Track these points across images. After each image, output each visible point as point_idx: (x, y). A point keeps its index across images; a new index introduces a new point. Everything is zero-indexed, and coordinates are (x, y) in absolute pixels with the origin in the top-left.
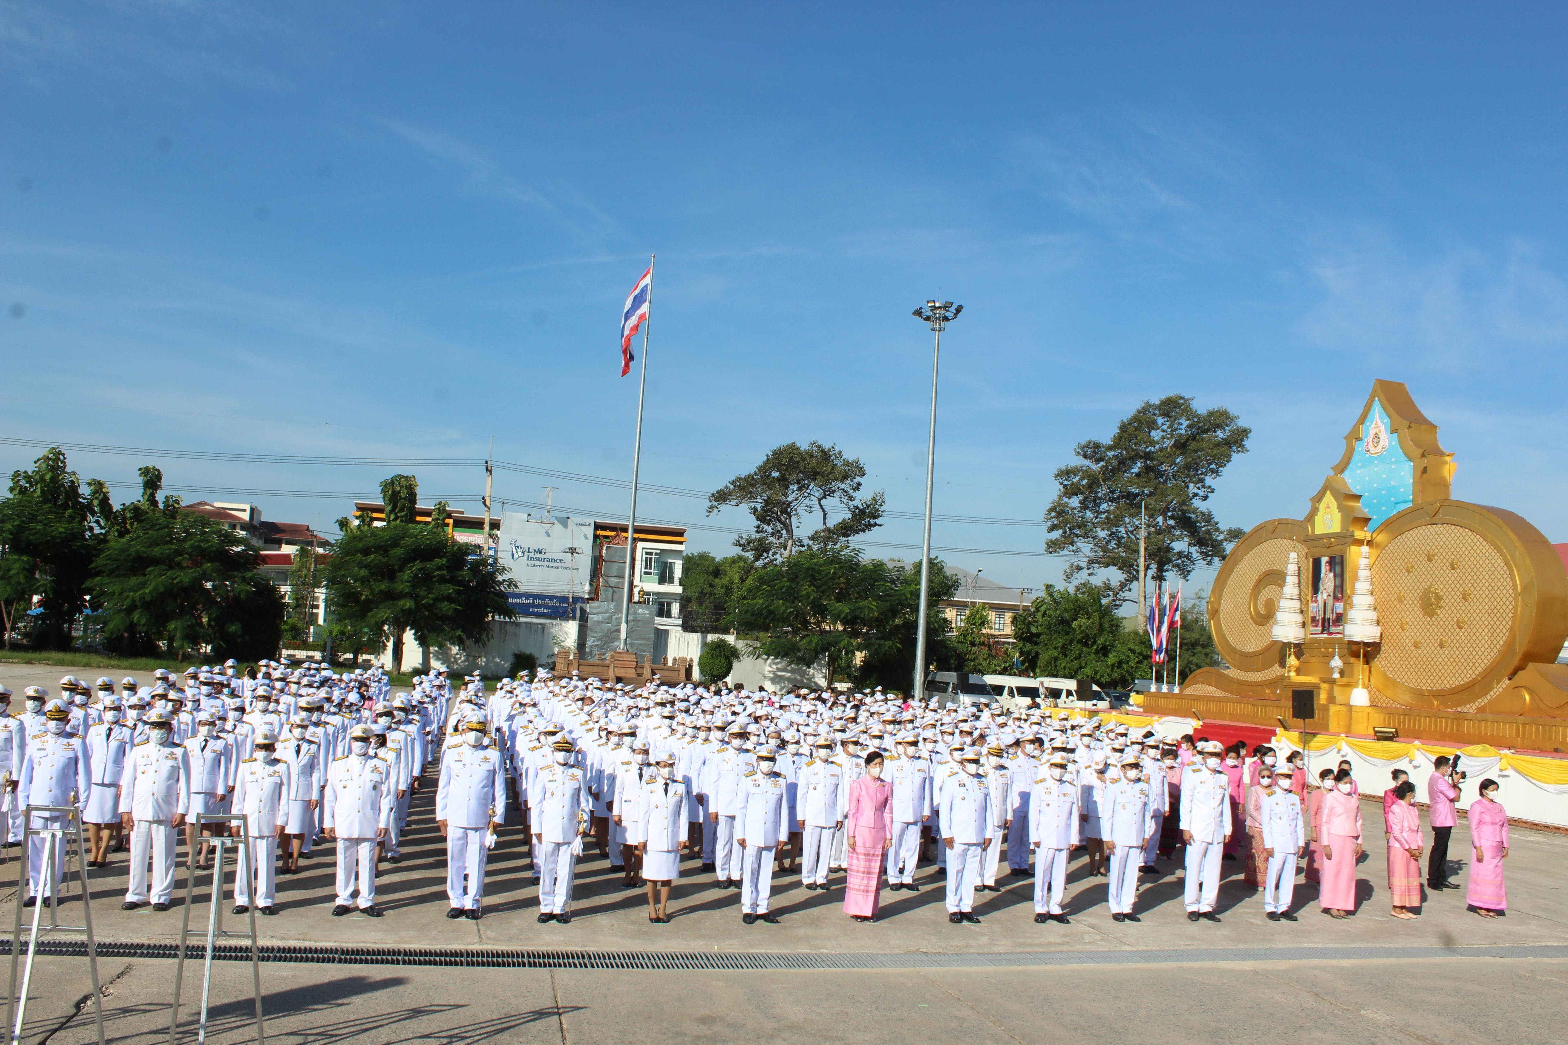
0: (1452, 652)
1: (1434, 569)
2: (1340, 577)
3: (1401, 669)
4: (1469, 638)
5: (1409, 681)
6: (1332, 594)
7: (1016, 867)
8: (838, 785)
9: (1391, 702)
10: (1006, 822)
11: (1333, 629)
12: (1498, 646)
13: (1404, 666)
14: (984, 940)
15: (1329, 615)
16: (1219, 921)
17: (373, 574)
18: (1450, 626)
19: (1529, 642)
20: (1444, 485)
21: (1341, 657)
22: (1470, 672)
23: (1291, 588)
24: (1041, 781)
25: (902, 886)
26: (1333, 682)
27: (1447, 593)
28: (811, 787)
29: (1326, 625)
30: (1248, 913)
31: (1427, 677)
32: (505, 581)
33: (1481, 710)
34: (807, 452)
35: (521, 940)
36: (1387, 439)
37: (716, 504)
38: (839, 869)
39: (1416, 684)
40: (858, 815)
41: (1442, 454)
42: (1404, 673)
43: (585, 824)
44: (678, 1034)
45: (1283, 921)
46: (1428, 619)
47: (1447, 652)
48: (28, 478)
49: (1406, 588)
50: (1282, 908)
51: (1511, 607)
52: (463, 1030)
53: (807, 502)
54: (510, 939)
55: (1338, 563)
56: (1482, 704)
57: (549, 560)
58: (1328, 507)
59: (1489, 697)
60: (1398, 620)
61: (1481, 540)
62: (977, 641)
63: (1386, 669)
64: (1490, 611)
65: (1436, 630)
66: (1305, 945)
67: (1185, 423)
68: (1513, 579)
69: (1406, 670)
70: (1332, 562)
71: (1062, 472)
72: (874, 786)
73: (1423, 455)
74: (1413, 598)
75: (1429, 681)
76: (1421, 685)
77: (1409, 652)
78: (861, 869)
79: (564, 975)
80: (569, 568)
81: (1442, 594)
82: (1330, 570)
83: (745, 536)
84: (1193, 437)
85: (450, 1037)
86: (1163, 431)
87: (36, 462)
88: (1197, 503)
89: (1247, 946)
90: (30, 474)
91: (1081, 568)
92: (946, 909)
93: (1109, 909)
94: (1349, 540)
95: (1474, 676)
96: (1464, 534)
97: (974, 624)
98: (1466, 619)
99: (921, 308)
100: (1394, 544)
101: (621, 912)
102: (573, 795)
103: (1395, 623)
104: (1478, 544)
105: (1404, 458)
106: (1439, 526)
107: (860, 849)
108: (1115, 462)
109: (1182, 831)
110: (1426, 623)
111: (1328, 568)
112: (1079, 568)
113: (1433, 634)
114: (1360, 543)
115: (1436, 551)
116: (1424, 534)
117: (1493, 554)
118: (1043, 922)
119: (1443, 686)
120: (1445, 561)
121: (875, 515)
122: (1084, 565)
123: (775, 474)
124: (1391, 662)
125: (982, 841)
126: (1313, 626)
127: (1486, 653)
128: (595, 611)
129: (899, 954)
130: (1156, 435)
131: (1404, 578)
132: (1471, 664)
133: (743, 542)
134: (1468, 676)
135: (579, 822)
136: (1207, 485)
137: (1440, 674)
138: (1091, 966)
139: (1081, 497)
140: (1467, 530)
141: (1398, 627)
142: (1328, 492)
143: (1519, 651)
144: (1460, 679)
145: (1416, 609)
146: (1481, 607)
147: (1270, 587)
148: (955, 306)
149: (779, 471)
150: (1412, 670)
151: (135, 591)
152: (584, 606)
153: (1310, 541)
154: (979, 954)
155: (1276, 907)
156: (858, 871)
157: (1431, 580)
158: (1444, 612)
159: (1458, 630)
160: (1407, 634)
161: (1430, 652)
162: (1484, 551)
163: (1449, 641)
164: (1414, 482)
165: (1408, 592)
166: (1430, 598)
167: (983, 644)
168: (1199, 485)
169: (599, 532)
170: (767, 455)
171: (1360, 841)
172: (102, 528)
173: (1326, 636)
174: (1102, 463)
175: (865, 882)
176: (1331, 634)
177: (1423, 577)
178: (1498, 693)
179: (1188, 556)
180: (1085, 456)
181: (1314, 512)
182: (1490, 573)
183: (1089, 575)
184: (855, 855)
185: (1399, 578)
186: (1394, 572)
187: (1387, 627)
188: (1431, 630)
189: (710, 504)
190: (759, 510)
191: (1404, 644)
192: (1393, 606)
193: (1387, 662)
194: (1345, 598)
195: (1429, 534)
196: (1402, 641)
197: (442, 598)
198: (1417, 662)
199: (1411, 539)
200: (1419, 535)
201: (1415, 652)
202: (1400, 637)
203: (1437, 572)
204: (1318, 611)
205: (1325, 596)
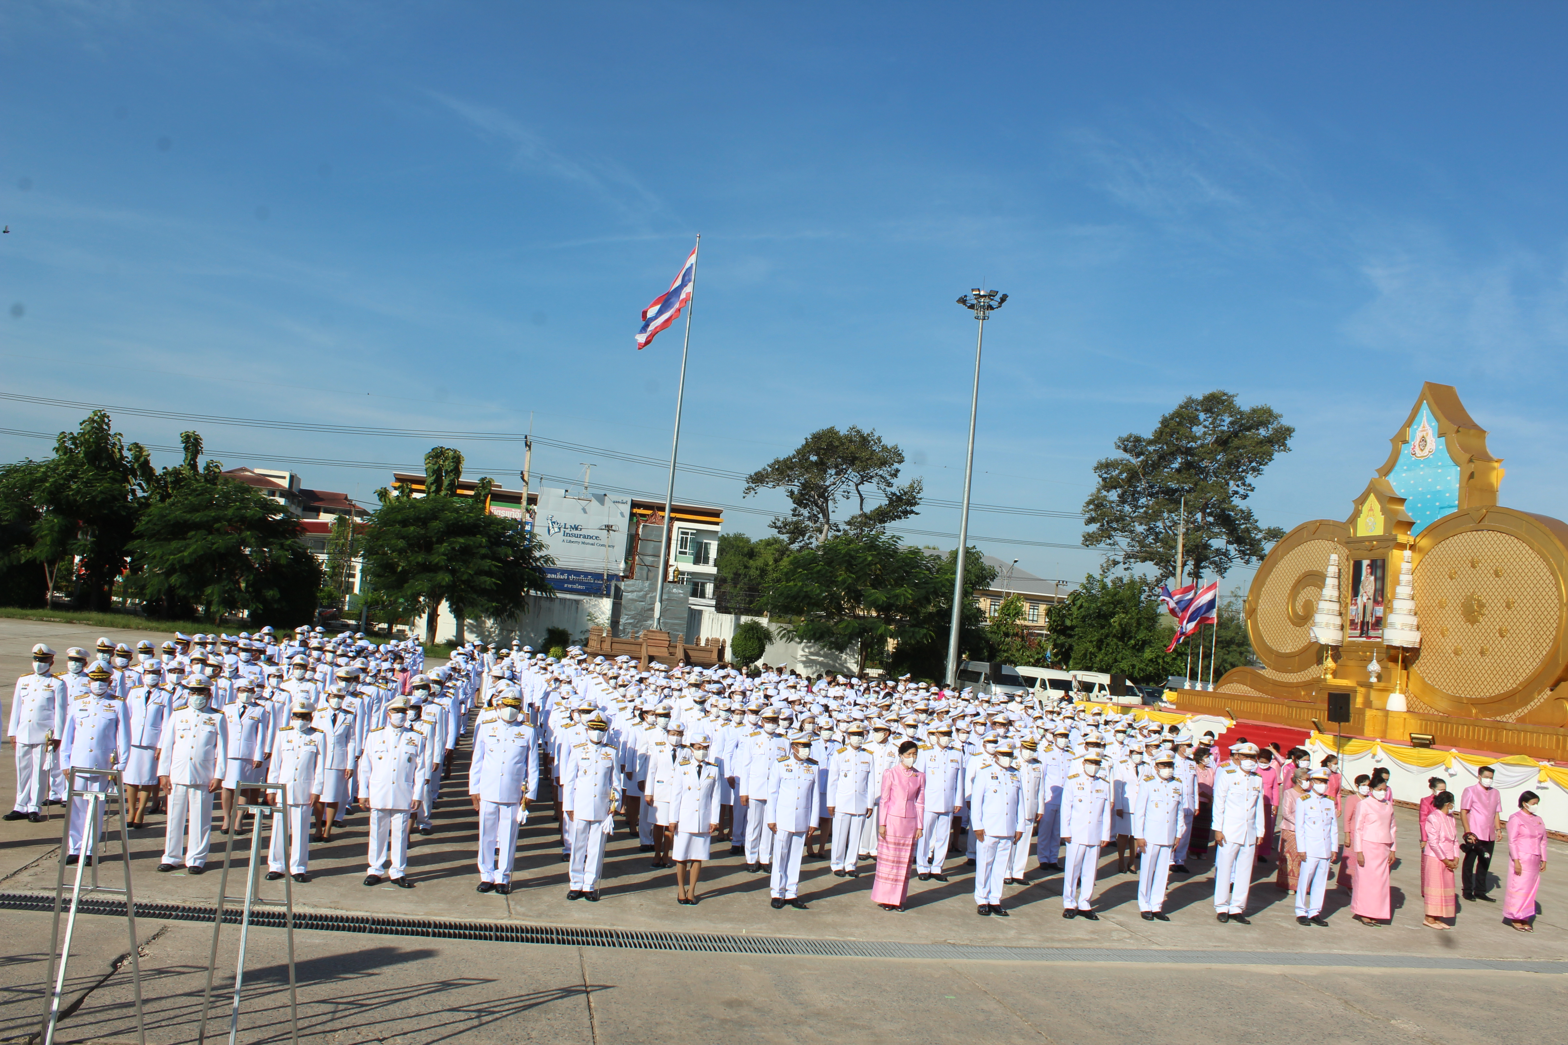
0: (1493, 661)
1: (1477, 575)
2: (1381, 581)
3: (1440, 676)
4: (1511, 647)
5: (1447, 688)
6: (1372, 597)
7: (1045, 861)
8: (869, 772)
9: (1429, 708)
10: (1037, 815)
11: (1372, 633)
12: (1540, 656)
13: (1443, 673)
14: (1012, 933)
15: (1368, 618)
16: (1249, 923)
17: (411, 546)
18: (1492, 635)
20: (1491, 491)
21: (1379, 661)
22: (1511, 681)
23: (1330, 590)
24: (1074, 776)
25: (929, 876)
26: (1369, 686)
27: (1490, 601)
28: (842, 774)
29: (1365, 628)
30: (1278, 917)
31: (1466, 685)
32: (541, 557)
33: (1521, 720)
34: (846, 437)
35: (550, 917)
36: (1434, 443)
37: (753, 485)
38: (868, 856)
39: (1455, 691)
40: (890, 803)
41: (1490, 460)
42: (1442, 680)
43: (617, 803)
44: (705, 1017)
45: (1314, 926)
46: (1470, 626)
47: (1487, 660)
48: (74, 439)
49: (1448, 594)
50: (1313, 913)
51: (1555, 617)
52: (492, 1004)
53: (844, 487)
54: (539, 915)
55: (1379, 567)
56: (1522, 714)
57: (585, 537)
58: (1371, 510)
59: (1529, 707)
60: (1438, 626)
61: (1527, 548)
62: (1011, 632)
63: (1425, 675)
64: (1533, 621)
65: (1477, 638)
66: (1335, 951)
67: (1228, 419)
68: (1558, 589)
69: (1445, 677)
70: (1373, 566)
71: (1102, 465)
72: (907, 775)
73: (1471, 461)
74: (1455, 605)
75: (1468, 689)
76: (1460, 692)
77: (1449, 659)
78: (891, 858)
79: (592, 953)
80: (604, 545)
81: (1484, 601)
82: (1371, 574)
83: (781, 519)
84: (1236, 435)
85: (479, 1011)
86: (1205, 427)
87: (81, 424)
88: (1236, 501)
89: (1277, 950)
90: (76, 435)
91: (1118, 563)
92: (974, 901)
93: (1138, 907)
94: (1391, 544)
95: (1514, 686)
96: (1510, 541)
97: (1009, 615)
98: (1509, 628)
99: (966, 296)
100: (1437, 549)
101: (650, 892)
102: (606, 774)
103: (1436, 629)
104: (1524, 552)
105: (1450, 462)
106: (1485, 532)
107: (890, 838)
108: (1155, 457)
109: (1214, 831)
110: (1467, 630)
111: (1369, 571)
112: (1116, 563)
113: (1474, 641)
114: (1402, 546)
115: (1480, 558)
116: (1468, 540)
117: (1539, 563)
118: (1072, 917)
119: (1482, 694)
120: (1489, 568)
121: (912, 502)
122: (1120, 559)
123: (813, 458)
124: (1430, 668)
125: (1013, 835)
126: (1352, 629)
127: (1528, 663)
128: (630, 589)
129: (927, 945)
130: (1198, 430)
131: (1446, 584)
132: (1512, 674)
133: (779, 524)
134: (1509, 685)
135: (611, 801)
136: (1247, 483)
137: (1480, 683)
138: (1119, 964)
139: (1119, 491)
140: (1513, 538)
141: (1438, 633)
142: (1372, 494)
143: (1562, 662)
144: (1500, 688)
145: (1457, 616)
146: (1524, 616)
147: (1309, 588)
148: (1000, 295)
149: (818, 454)
150: (1451, 677)
151: (175, 555)
152: (619, 584)
153: (1352, 543)
154: (1006, 947)
155: (1306, 912)
156: (887, 860)
157: (1474, 587)
158: (1486, 620)
159: (1500, 638)
160: (1448, 640)
161: (1471, 659)
162: (1530, 559)
163: (1491, 649)
164: (1460, 488)
165: (1450, 598)
166: (1472, 605)
167: (1016, 635)
168: (1239, 483)
169: (636, 510)
170: (806, 439)
171: (1393, 848)
172: (144, 491)
173: (1364, 639)
174: (1142, 457)
175: (895, 871)
176: (1370, 637)
177: (1466, 583)
178: (1538, 704)
179: (1226, 554)
180: (1125, 450)
181: (1357, 514)
182: (1535, 582)
183: (1125, 569)
184: (885, 844)
185: (1441, 584)
186: (1436, 577)
187: (1428, 633)
188: (1472, 638)
189: (747, 485)
190: (796, 493)
191: (1444, 651)
192: (1434, 612)
193: (1425, 668)
194: (1386, 602)
195: (1473, 540)
196: (1442, 647)
197: (480, 572)
198: (1456, 670)
199: (1455, 545)
200: (1463, 541)
201: (1455, 659)
202: (1440, 644)
203: (1480, 579)
204: (1357, 614)
205: (1365, 599)
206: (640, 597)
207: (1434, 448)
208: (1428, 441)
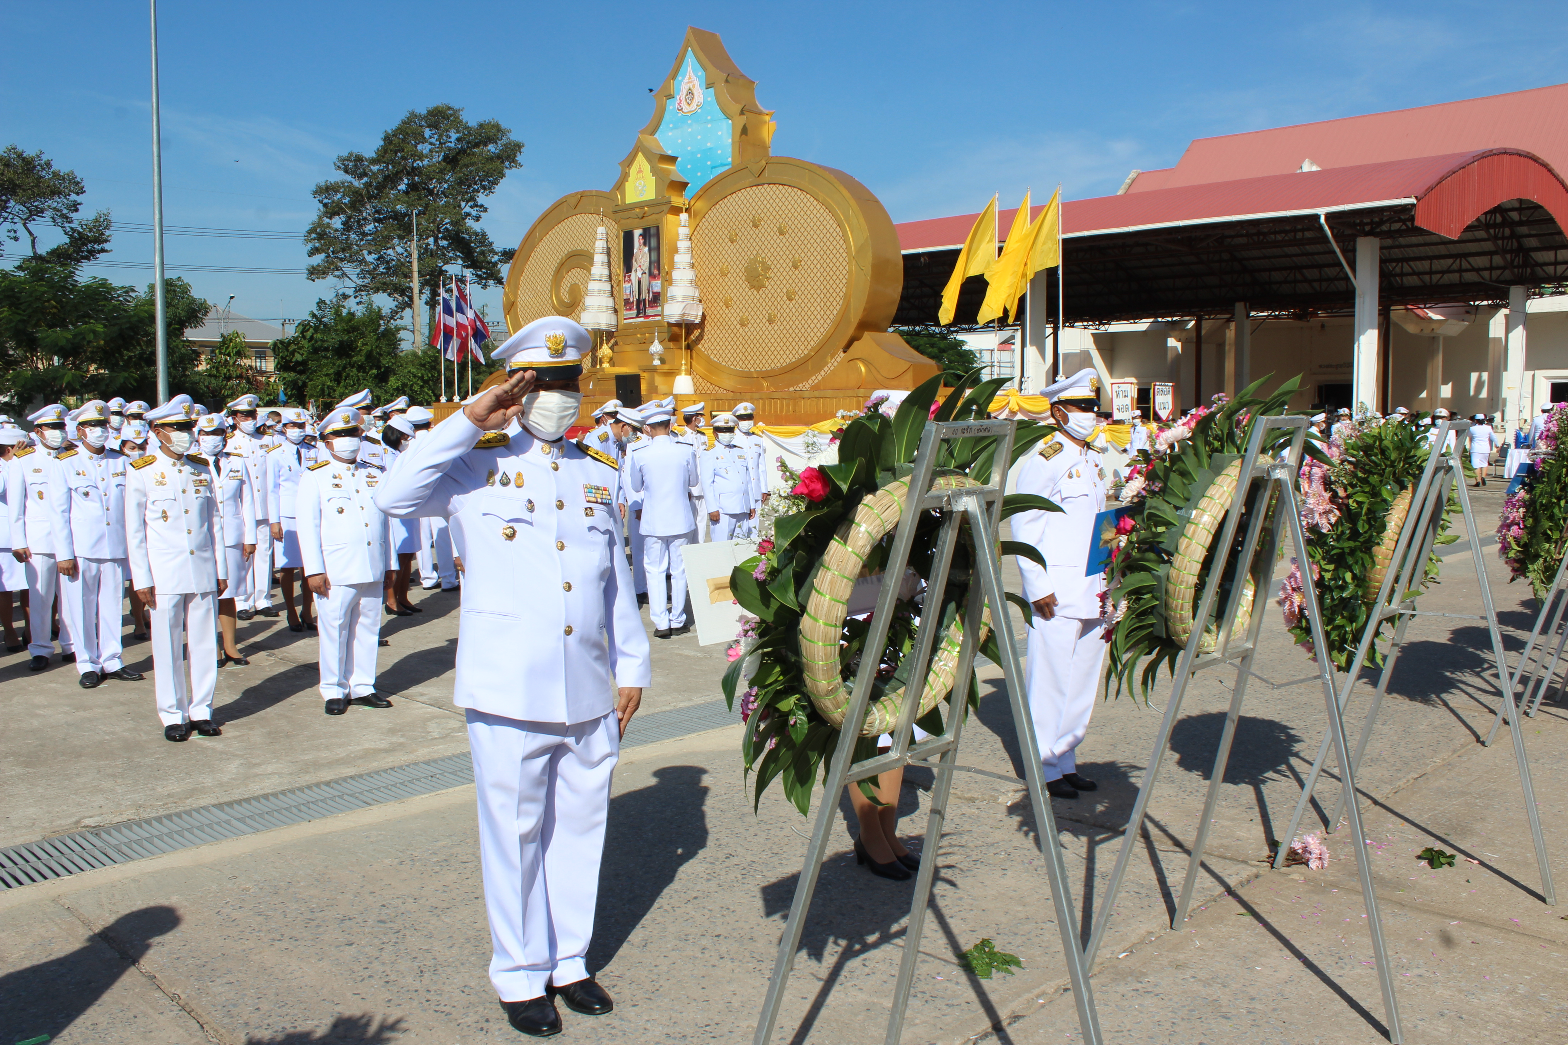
0: (782, 328)
1: (760, 235)
2: (656, 250)
3: (727, 351)
4: (800, 310)
5: (735, 363)
6: (647, 271)
9: (717, 388)
11: (649, 311)
12: (832, 317)
13: (729, 347)
15: (645, 295)
18: (779, 299)
19: (865, 310)
20: (763, 147)
21: (660, 342)
22: (803, 347)
23: (599, 269)
26: (653, 370)
27: (775, 262)
29: (642, 307)
31: (755, 358)
33: (815, 388)
36: (700, 94)
39: (744, 366)
41: (761, 113)
42: (729, 355)
46: (755, 293)
47: (776, 328)
49: (729, 260)
51: (844, 272)
55: (652, 235)
56: (816, 381)
58: (640, 171)
59: (823, 373)
60: (721, 296)
61: (812, 199)
63: (710, 352)
64: (822, 279)
65: (764, 304)
67: (454, 136)
68: (846, 240)
69: (732, 351)
70: (646, 235)
71: (321, 188)
73: (742, 113)
74: (738, 270)
75: (758, 362)
76: (749, 366)
77: (735, 331)
81: (769, 263)
82: (645, 244)
84: (462, 151)
86: (431, 144)
88: (469, 222)
91: (350, 296)
94: (666, 208)
95: (806, 352)
96: (793, 194)
97: (229, 355)
98: (797, 289)
100: (715, 211)
103: (718, 300)
104: (808, 204)
105: (721, 115)
106: (765, 186)
108: (380, 178)
110: (752, 297)
111: (642, 241)
112: (345, 297)
113: (761, 309)
114: (677, 211)
115: (762, 215)
116: (748, 197)
117: (825, 214)
119: (773, 365)
120: (772, 225)
121: (100, 239)
122: (350, 292)
124: (715, 344)
126: (627, 310)
127: (819, 325)
130: (424, 148)
131: (727, 248)
132: (803, 339)
134: (800, 352)
136: (478, 203)
137: (770, 353)
139: (343, 217)
140: (796, 190)
141: (721, 304)
142: (640, 154)
143: (854, 320)
144: (791, 356)
145: (741, 282)
146: (812, 275)
147: (574, 271)
150: (738, 351)
153: (620, 212)
157: (757, 248)
158: (773, 283)
159: (788, 302)
160: (732, 311)
161: (758, 329)
162: (815, 212)
163: (779, 315)
164: (733, 143)
165: (732, 263)
166: (756, 269)
168: (471, 203)
173: (642, 319)
174: (365, 179)
176: (648, 316)
177: (749, 245)
178: (832, 368)
179: (462, 279)
180: (346, 171)
181: (625, 177)
182: (822, 236)
183: (358, 304)
185: (721, 249)
186: (715, 242)
187: (710, 305)
188: (758, 305)
191: (729, 323)
192: (715, 281)
193: (710, 344)
194: (663, 274)
195: (754, 196)
196: (727, 319)
198: (744, 342)
199: (734, 204)
200: (743, 198)
201: (741, 330)
202: (724, 316)
203: (763, 239)
204: (631, 292)
205: (639, 274)
207: (702, 100)
208: (696, 93)
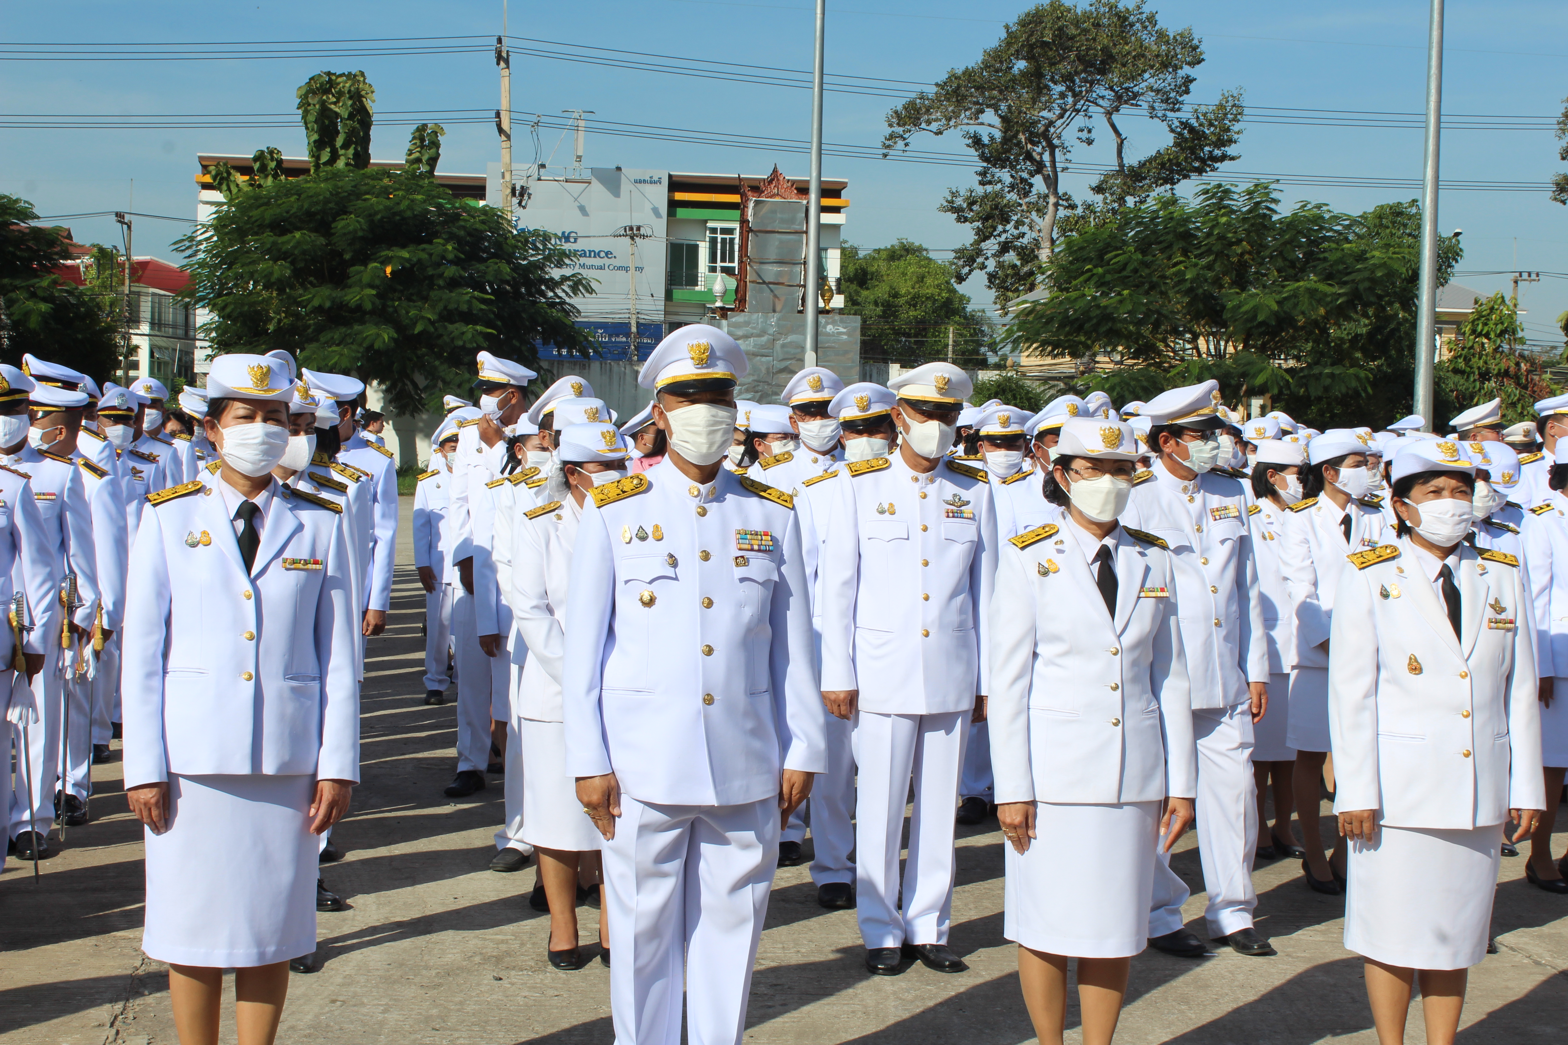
17: (300, 272)
34: (1087, 16)
37: (900, 130)
53: (1080, 120)
57: (585, 254)
62: (1494, 369)
80: (626, 269)
83: (962, 192)
97: (1487, 336)
123: (1021, 65)
133: (959, 202)
149: (1030, 58)
167: (1506, 373)
169: (679, 196)
170: (1007, 27)
189: (890, 130)
190: (986, 140)
197: (449, 316)
206: (762, 347)
